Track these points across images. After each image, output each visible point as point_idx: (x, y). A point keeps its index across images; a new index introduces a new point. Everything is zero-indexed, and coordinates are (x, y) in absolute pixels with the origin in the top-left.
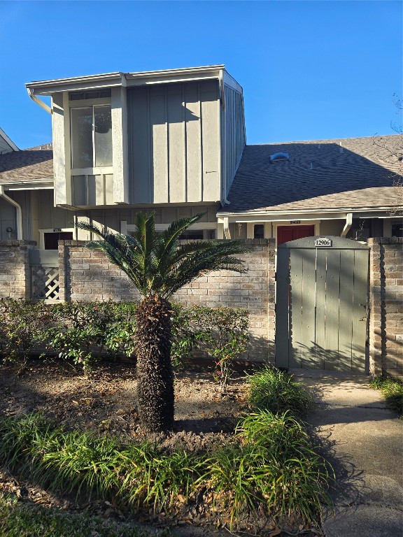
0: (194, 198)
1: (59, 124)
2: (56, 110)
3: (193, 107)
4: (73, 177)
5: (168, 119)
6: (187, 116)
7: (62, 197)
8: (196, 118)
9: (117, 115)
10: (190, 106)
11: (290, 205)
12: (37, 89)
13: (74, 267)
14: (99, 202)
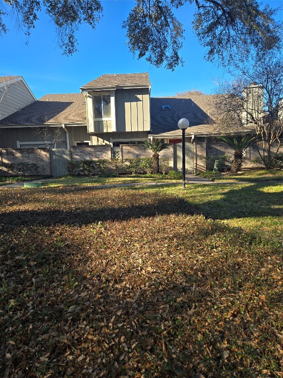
0: (141, 130)
1: (90, 102)
2: (89, 96)
3: (139, 96)
4: (94, 122)
5: (130, 101)
6: (138, 100)
7: (91, 129)
8: (141, 101)
9: (113, 99)
10: (138, 96)
11: (174, 132)
12: (83, 90)
13: (124, 151)
14: (105, 131)
